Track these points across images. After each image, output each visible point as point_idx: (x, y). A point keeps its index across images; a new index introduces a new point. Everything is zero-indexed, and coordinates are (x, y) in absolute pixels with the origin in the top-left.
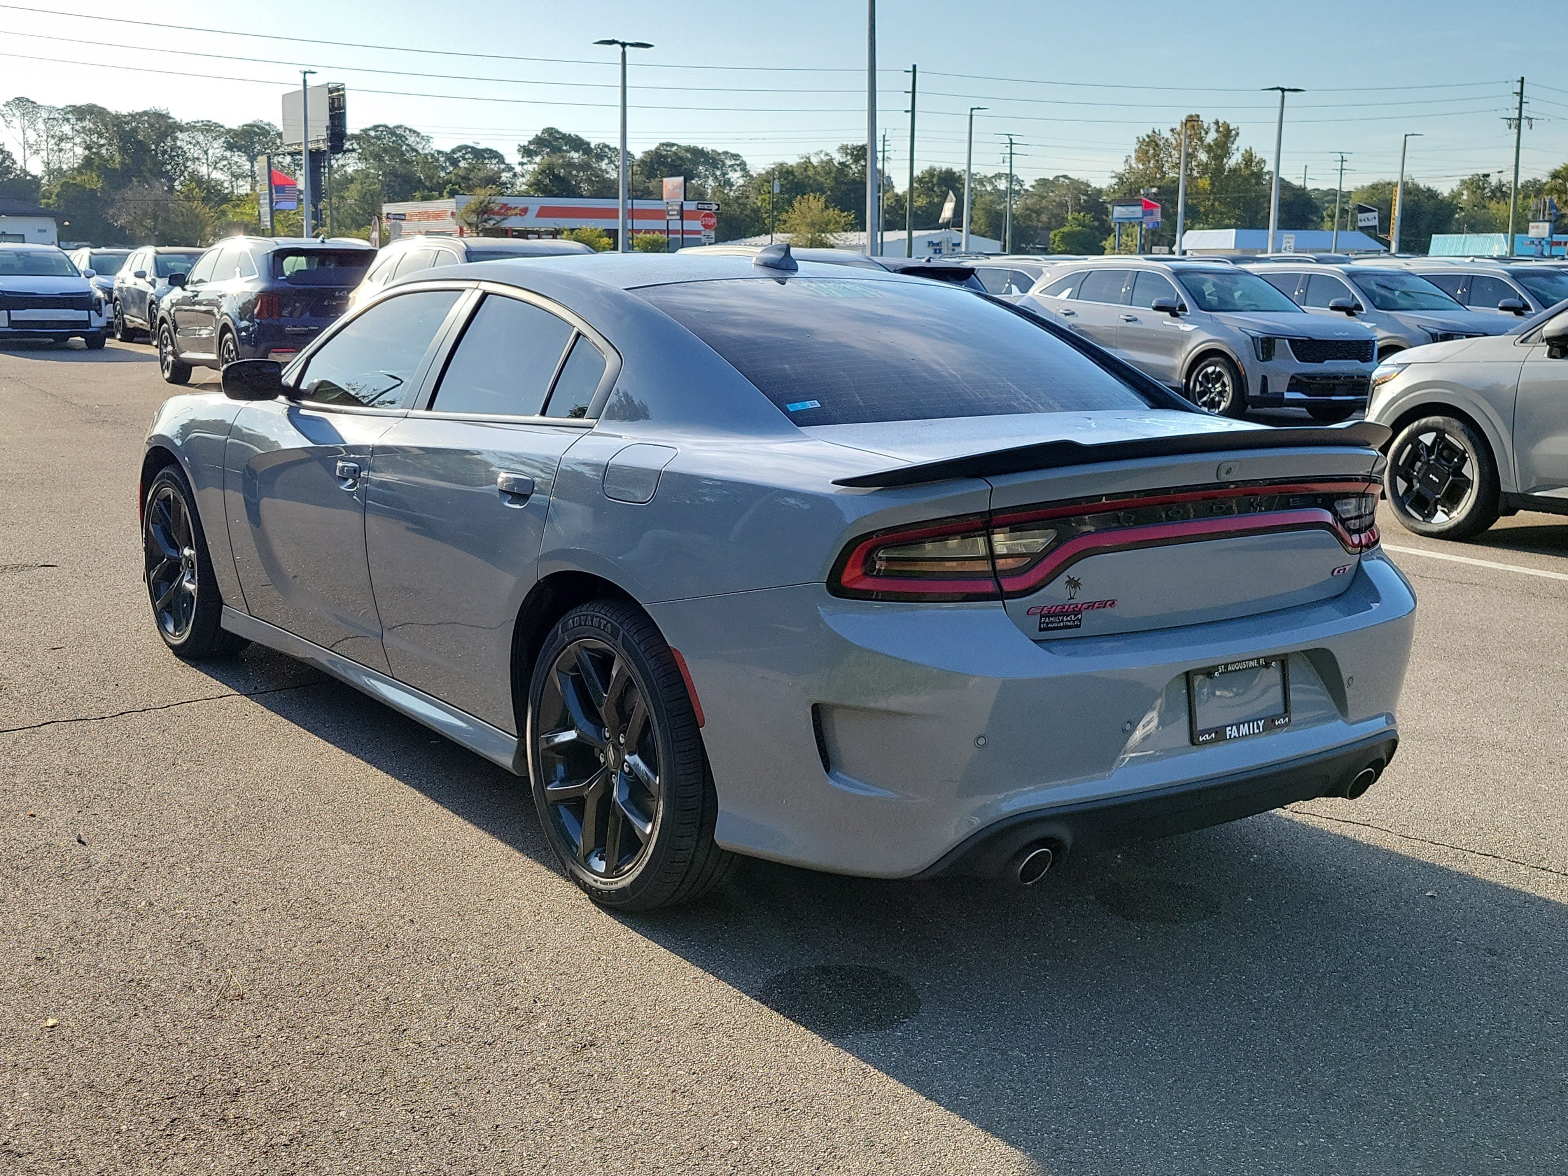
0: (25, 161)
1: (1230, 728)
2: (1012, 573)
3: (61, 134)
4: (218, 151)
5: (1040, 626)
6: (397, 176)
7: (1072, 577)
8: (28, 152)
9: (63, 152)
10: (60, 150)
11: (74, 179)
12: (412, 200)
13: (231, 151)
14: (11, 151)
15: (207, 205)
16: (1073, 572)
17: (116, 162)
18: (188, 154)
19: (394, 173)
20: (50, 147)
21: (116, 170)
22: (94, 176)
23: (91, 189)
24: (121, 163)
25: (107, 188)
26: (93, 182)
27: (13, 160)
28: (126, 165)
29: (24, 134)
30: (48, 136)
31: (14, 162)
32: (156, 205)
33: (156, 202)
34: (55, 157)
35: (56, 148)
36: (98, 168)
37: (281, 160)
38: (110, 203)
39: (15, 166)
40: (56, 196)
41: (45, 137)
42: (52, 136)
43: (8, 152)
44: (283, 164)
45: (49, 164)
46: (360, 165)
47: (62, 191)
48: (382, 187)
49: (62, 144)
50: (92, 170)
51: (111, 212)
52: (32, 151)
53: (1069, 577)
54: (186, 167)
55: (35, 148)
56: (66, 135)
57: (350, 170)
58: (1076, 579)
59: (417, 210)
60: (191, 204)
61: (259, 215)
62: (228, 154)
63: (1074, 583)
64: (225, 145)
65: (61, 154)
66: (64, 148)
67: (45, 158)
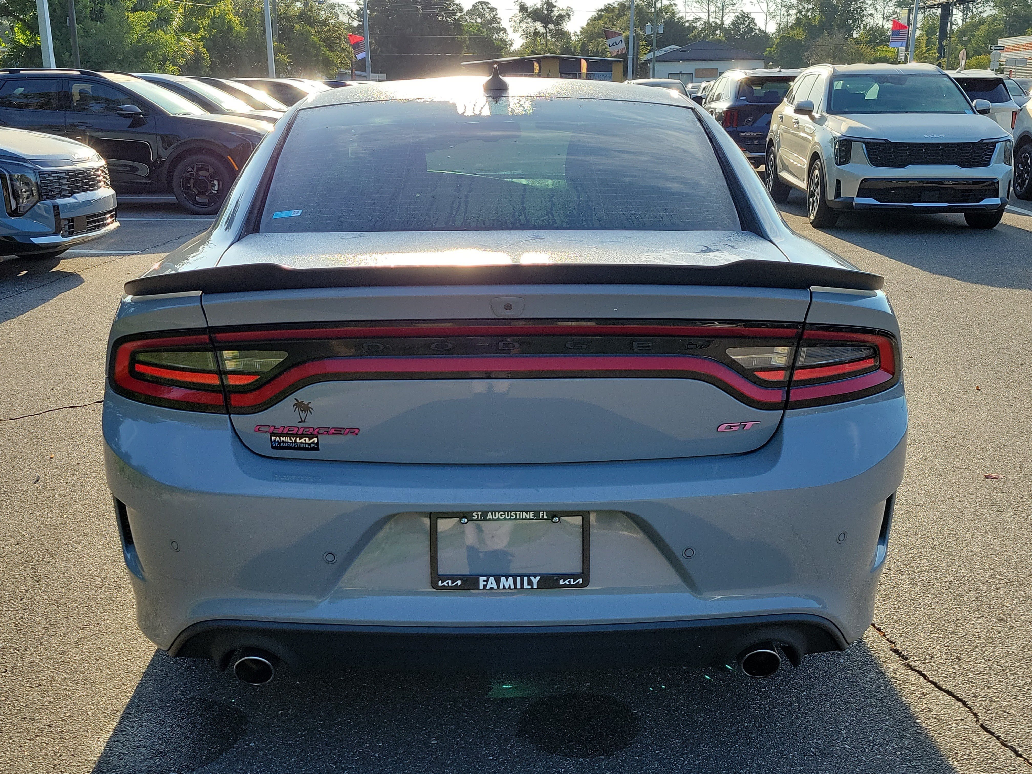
0: (766, 24)
1: (485, 578)
2: (242, 390)
3: (790, 4)
4: (891, 8)
5: (272, 444)
6: (1019, 17)
7: (300, 401)
8: (768, 17)
9: (790, 16)
10: (788, 15)
11: (789, 33)
12: (1024, 35)
13: (901, 7)
14: (754, 17)
15: (869, 46)
16: (301, 395)
17: (817, 20)
18: (865, 11)
19: (1017, 16)
20: (782, 13)
21: (815, 26)
22: (801, 31)
23: (798, 40)
24: (820, 21)
25: (809, 38)
26: (800, 35)
27: (755, 23)
28: (823, 22)
29: (768, 6)
30: (782, 6)
31: (755, 25)
32: (836, 48)
33: (836, 47)
34: (785, 20)
35: (786, 14)
36: (804, 25)
37: (935, 11)
38: (807, 48)
39: (755, 27)
40: (776, 45)
41: (780, 7)
42: (784, 6)
43: (753, 18)
44: (936, 14)
45: (780, 24)
46: (994, 11)
47: (780, 42)
48: (1005, 26)
49: (790, 11)
50: (800, 27)
51: (806, 54)
52: (771, 17)
53: (297, 401)
54: (862, 21)
55: (773, 14)
56: (793, 4)
57: (985, 15)
58: (306, 403)
59: (1025, 42)
60: (859, 46)
61: (898, 52)
62: (898, 10)
63: (303, 407)
64: (897, 4)
65: (788, 18)
66: (791, 13)
67: (778, 21)
